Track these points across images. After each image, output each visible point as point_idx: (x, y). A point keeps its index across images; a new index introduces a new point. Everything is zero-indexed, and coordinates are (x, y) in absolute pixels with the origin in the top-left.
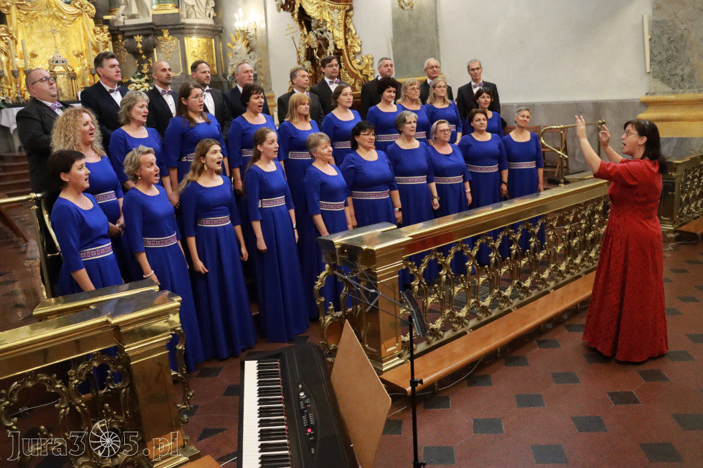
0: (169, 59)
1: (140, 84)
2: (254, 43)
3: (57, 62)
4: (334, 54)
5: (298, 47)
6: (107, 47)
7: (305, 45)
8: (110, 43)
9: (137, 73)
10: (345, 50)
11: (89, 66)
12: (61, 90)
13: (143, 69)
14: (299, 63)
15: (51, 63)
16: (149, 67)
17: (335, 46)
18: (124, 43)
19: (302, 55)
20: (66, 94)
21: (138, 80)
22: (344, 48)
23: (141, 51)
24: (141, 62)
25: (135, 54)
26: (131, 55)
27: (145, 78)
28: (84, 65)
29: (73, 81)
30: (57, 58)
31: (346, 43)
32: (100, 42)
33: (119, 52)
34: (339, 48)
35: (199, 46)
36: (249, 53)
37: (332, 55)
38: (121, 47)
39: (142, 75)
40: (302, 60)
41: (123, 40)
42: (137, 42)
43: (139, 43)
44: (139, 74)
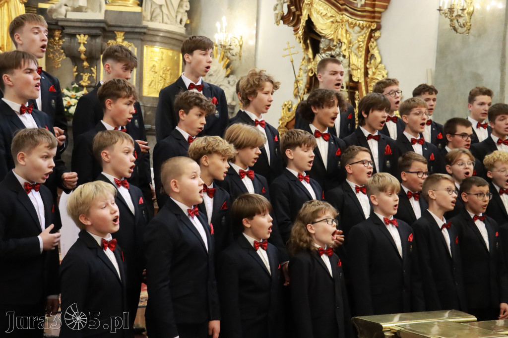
1: (76, 99)
2: (236, 64)
4: (347, 88)
5: (297, 74)
7: (307, 72)
9: (73, 84)
10: (363, 84)
13: (81, 79)
14: (296, 96)
16: (90, 78)
17: (351, 76)
18: (61, 43)
19: (303, 85)
21: (74, 93)
22: (362, 80)
23: (83, 56)
24: (81, 70)
25: (75, 58)
26: (68, 58)
31: (366, 74)
33: (54, 53)
34: (355, 79)
35: (162, 60)
36: (228, 76)
37: (345, 89)
38: (57, 47)
39: (81, 87)
40: (302, 92)
41: (60, 39)
42: (80, 43)
43: (82, 45)
44: (77, 86)
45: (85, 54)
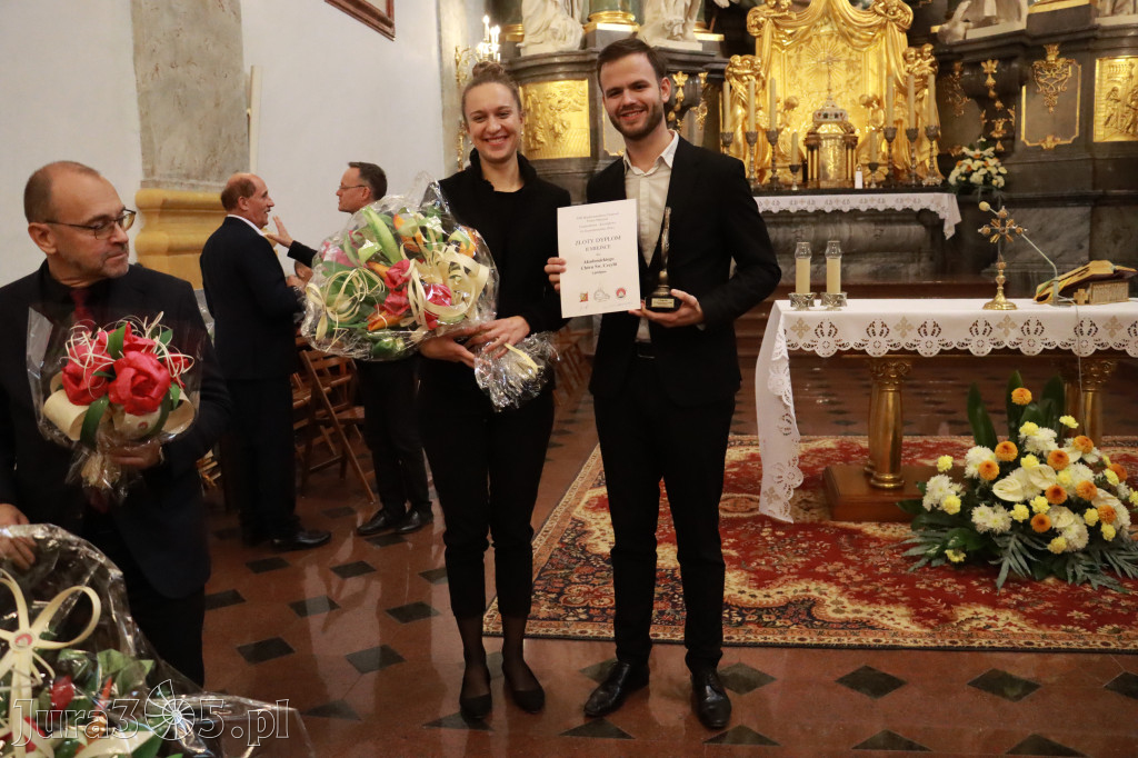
0: (1051, 109)
1: (983, 160)
3: (826, 116)
6: (926, 87)
8: (932, 79)
9: (979, 138)
11: (885, 122)
12: (824, 167)
13: (993, 129)
15: (816, 119)
16: (1007, 125)
18: (962, 78)
20: (832, 176)
21: (978, 152)
23: (992, 93)
24: (993, 115)
25: (981, 98)
26: (973, 100)
27: (992, 149)
28: (877, 122)
29: (850, 151)
30: (828, 109)
32: (912, 78)
33: (953, 96)
38: (958, 87)
39: (991, 141)
41: (961, 73)
42: (986, 75)
43: (990, 76)
44: (984, 140)
45: (994, 90)
